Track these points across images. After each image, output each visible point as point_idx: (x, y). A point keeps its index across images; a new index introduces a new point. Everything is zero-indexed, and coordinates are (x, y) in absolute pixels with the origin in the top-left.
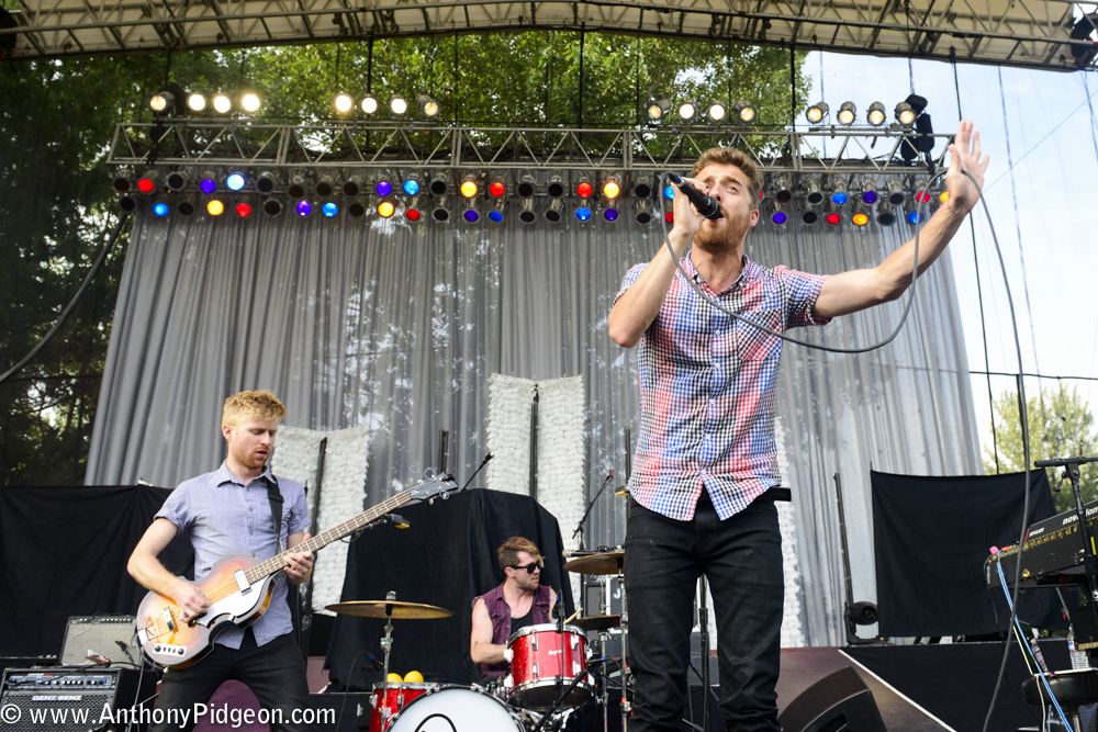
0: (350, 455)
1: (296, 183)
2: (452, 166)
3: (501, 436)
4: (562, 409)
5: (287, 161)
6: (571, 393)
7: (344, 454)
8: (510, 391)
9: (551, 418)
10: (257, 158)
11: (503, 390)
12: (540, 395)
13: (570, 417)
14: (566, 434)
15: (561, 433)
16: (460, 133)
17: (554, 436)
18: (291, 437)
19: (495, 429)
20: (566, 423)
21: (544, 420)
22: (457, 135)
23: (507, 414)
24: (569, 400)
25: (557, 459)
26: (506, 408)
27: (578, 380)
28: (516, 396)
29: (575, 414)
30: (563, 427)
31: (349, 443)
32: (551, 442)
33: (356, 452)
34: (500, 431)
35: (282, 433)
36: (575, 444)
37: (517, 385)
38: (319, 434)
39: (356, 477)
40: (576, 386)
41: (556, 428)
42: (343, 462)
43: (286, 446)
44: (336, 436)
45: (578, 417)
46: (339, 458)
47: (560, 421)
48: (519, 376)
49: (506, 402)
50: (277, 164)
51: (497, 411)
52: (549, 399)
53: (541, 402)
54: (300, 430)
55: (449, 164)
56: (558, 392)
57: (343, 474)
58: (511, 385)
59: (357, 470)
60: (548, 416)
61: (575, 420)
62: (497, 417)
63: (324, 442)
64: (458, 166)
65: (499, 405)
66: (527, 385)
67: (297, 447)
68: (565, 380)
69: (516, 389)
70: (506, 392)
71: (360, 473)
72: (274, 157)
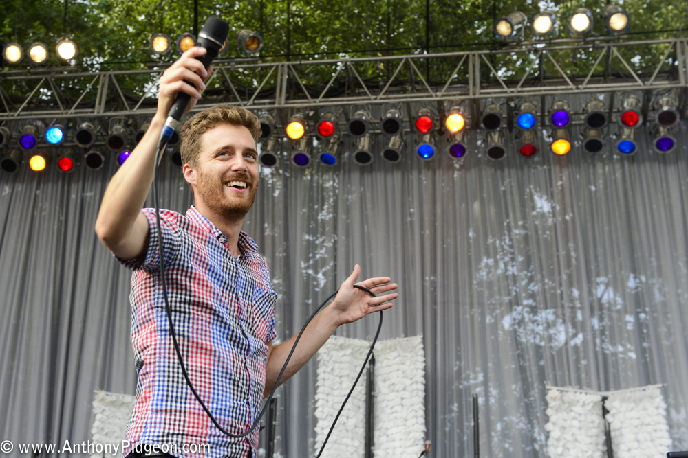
1: (115, 133)
2: (276, 105)
3: (330, 404)
4: (400, 373)
5: (105, 111)
6: (409, 355)
8: (342, 353)
9: (388, 383)
10: (76, 108)
11: (334, 353)
12: (376, 357)
13: (408, 382)
14: (405, 402)
15: (399, 401)
16: (286, 69)
17: (391, 404)
18: (113, 403)
19: (324, 396)
20: (404, 389)
21: (381, 386)
22: (283, 71)
23: (337, 379)
24: (408, 363)
25: (394, 430)
26: (337, 372)
27: (417, 340)
28: (347, 359)
29: (414, 380)
30: (401, 394)
32: (388, 411)
34: (330, 398)
35: (102, 400)
36: (414, 414)
37: (348, 346)
40: (414, 347)
41: (393, 395)
43: (107, 413)
45: (417, 382)
47: (398, 387)
48: (355, 337)
49: (337, 366)
50: (95, 114)
51: (326, 376)
52: (385, 362)
53: (378, 365)
54: (121, 396)
55: (273, 103)
56: (395, 354)
58: (342, 347)
60: (385, 381)
61: (415, 386)
62: (327, 383)
64: (283, 105)
65: (329, 369)
66: (361, 347)
67: (118, 414)
68: (402, 340)
69: (348, 351)
70: (336, 355)
72: (93, 107)
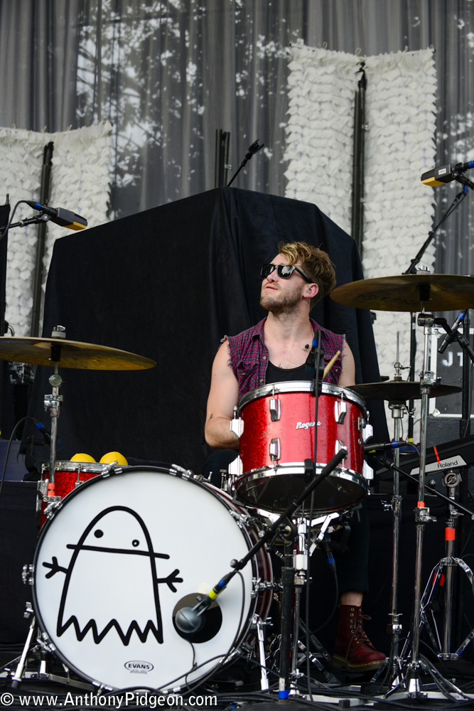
0: (86, 167)
3: (306, 139)
4: (402, 99)
6: (415, 75)
7: (77, 165)
8: (322, 70)
9: (386, 112)
11: (311, 70)
12: (368, 77)
13: (414, 111)
14: (408, 138)
15: (400, 136)
17: (390, 140)
19: (298, 129)
20: (408, 121)
21: (375, 117)
23: (316, 106)
24: (413, 85)
25: (394, 175)
26: (315, 96)
27: (426, 55)
28: (330, 78)
29: (422, 108)
30: (403, 127)
31: (84, 149)
32: (386, 150)
33: (94, 162)
34: (306, 132)
36: (421, 154)
37: (331, 62)
38: (43, 138)
39: (95, 199)
40: (423, 65)
41: (393, 128)
42: (76, 178)
44: (64, 140)
45: (426, 112)
46: (70, 171)
47: (398, 119)
48: (336, 48)
49: (315, 87)
51: (301, 101)
52: (382, 85)
53: (370, 89)
54: (14, 131)
56: (395, 73)
57: (77, 195)
58: (322, 63)
59: (96, 189)
60: (380, 110)
61: (422, 117)
62: (301, 111)
63: (49, 149)
65: (304, 92)
66: (348, 63)
67: (10, 155)
68: (407, 55)
69: (331, 69)
70: (315, 73)
71: (99, 193)
